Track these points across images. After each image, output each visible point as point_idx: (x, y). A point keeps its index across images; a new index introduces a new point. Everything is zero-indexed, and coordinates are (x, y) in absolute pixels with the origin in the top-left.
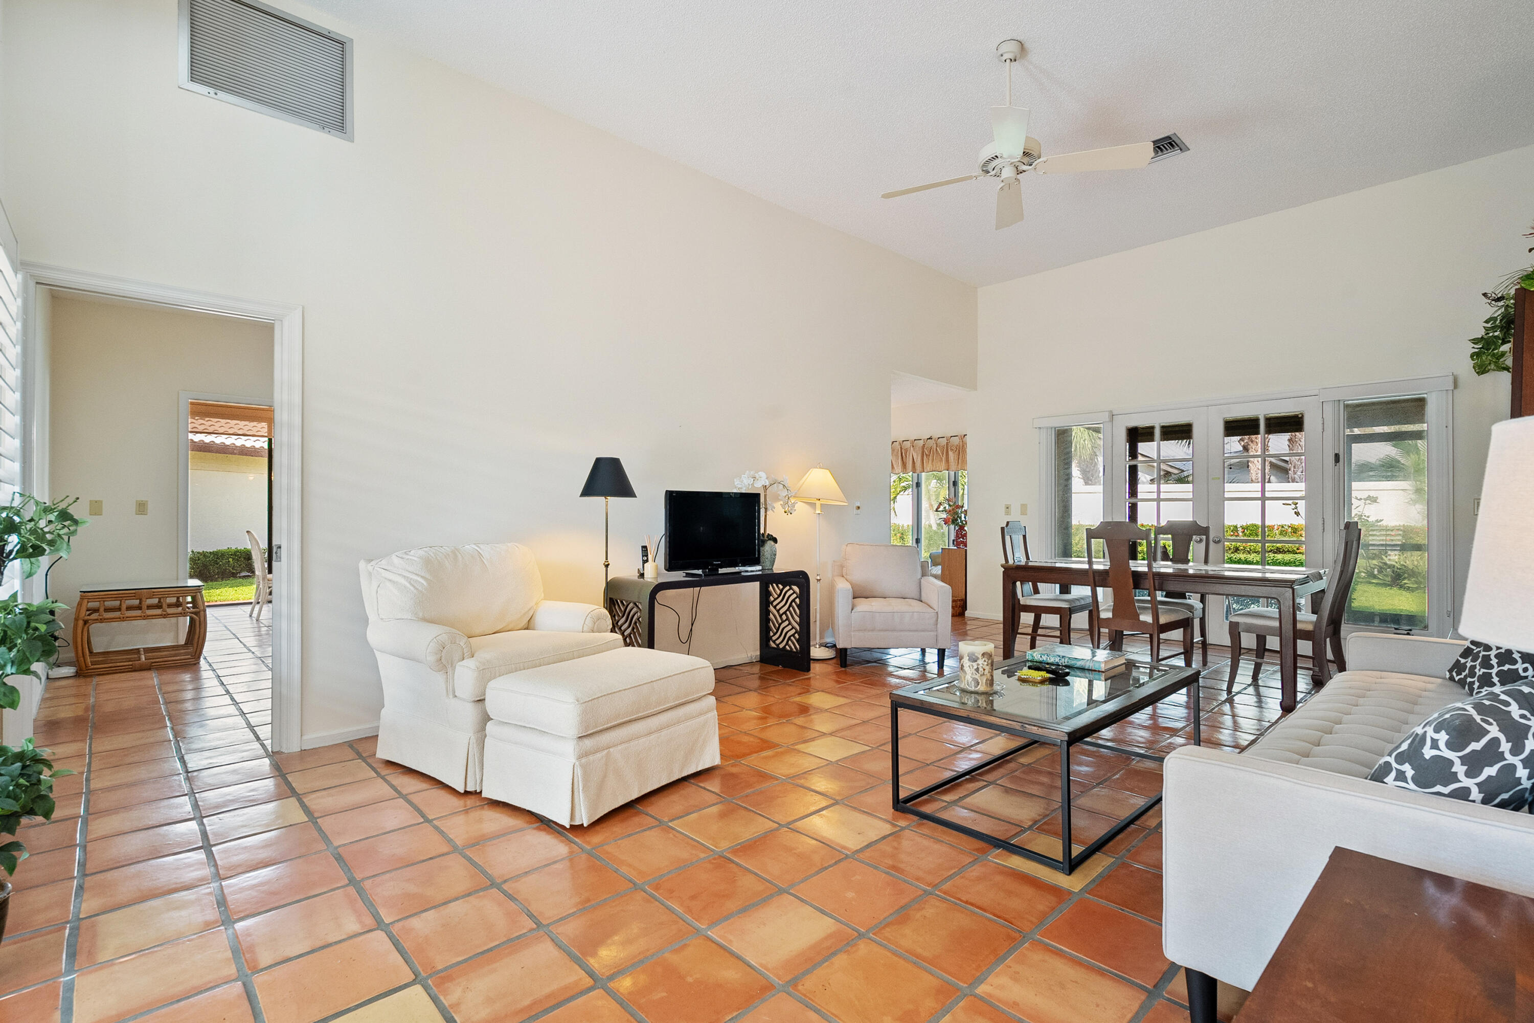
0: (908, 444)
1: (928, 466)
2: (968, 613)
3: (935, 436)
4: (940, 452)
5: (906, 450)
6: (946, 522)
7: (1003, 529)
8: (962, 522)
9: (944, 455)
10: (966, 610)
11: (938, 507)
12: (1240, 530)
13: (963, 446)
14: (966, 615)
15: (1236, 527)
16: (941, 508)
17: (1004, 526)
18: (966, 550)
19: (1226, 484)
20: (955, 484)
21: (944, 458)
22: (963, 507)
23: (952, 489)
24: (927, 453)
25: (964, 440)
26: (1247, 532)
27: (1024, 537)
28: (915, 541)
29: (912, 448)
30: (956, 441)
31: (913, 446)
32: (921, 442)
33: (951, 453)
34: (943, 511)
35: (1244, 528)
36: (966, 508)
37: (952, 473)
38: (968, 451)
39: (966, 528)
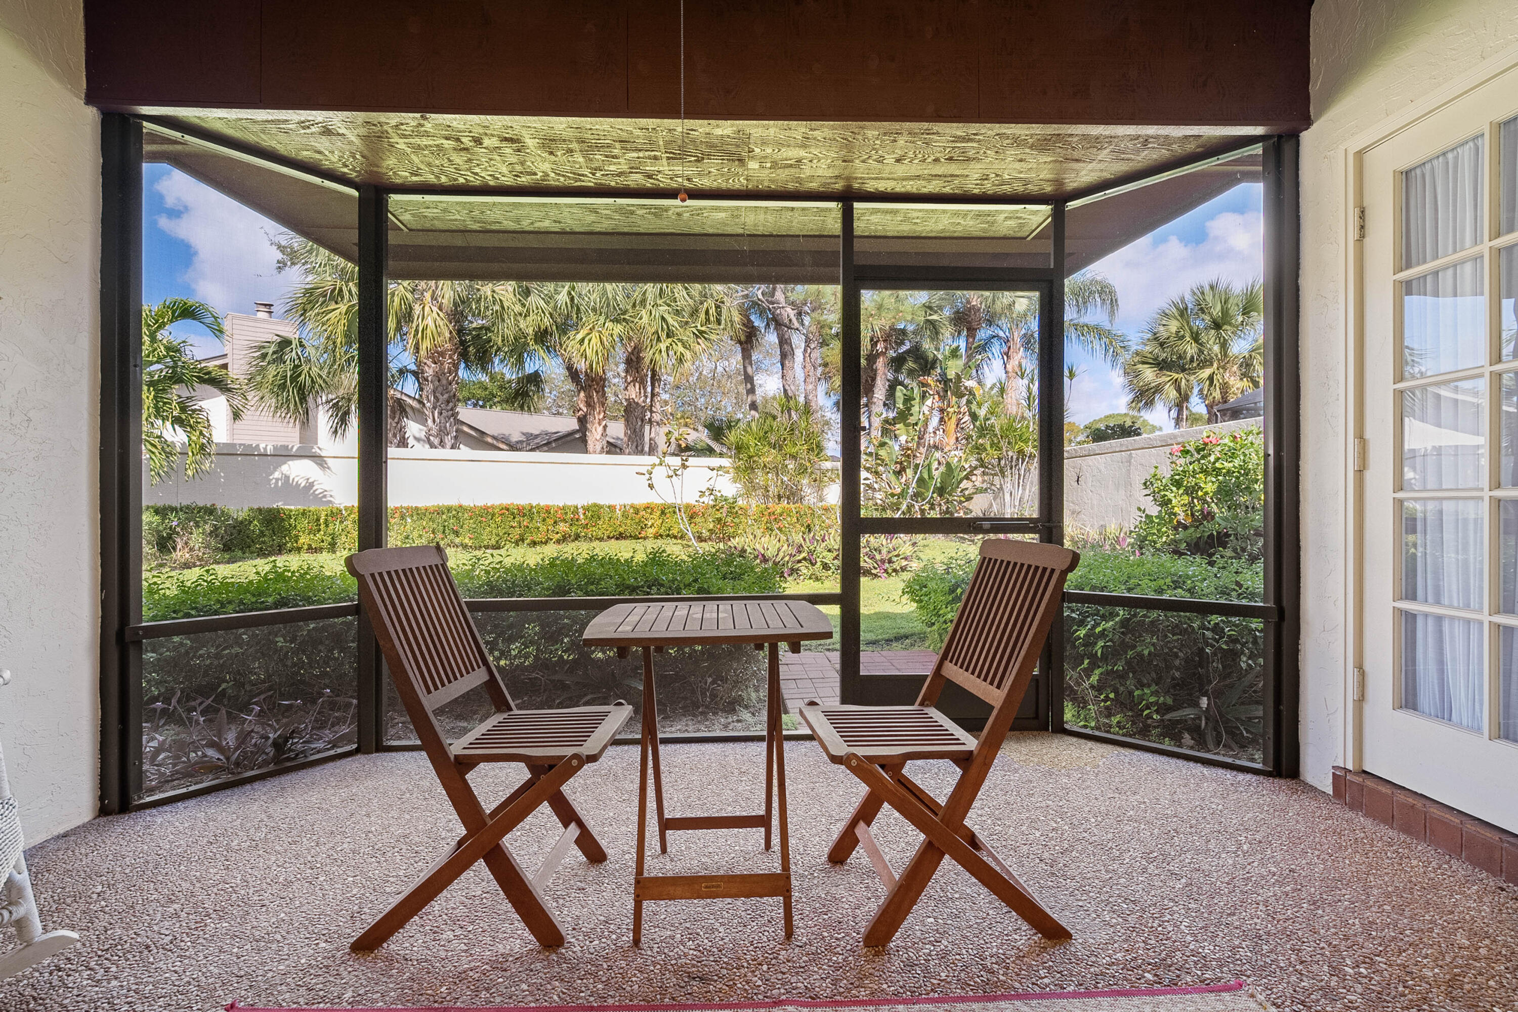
12: (581, 511)
15: (576, 507)
26: (589, 514)
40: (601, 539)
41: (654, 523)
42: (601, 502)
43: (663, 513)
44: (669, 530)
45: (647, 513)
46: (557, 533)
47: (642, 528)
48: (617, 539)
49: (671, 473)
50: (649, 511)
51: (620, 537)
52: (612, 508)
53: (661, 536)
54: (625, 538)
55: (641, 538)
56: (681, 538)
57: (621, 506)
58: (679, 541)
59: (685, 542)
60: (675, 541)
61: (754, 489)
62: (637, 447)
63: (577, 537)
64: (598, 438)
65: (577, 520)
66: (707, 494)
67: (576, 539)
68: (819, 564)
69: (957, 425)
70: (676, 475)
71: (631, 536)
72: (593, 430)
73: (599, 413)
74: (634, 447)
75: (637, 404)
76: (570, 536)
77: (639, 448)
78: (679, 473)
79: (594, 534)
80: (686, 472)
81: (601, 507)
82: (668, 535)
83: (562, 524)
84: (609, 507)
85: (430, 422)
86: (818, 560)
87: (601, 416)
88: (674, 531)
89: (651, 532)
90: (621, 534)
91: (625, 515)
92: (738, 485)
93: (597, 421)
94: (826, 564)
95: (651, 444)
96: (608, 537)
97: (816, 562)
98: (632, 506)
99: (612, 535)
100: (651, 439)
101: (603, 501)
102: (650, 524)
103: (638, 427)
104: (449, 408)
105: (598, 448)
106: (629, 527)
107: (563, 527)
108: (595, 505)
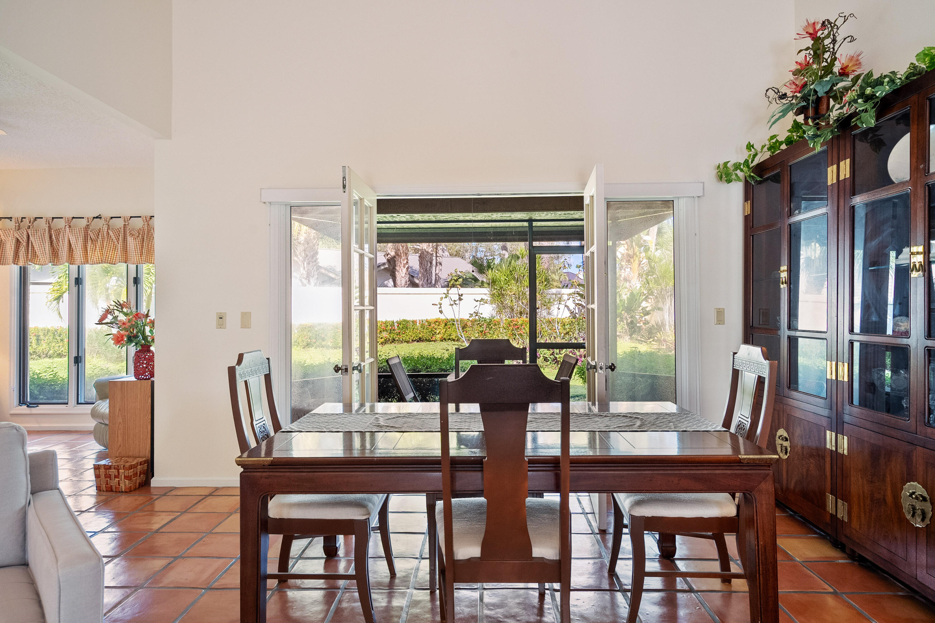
0: (61, 224)
1: (96, 255)
2: (155, 482)
3: (107, 213)
4: (113, 237)
5: (58, 232)
6: (118, 340)
7: (232, 371)
8: (145, 338)
9: (121, 241)
10: (153, 476)
11: (104, 317)
12: (396, 324)
13: (149, 231)
14: (153, 485)
15: (393, 322)
16: (110, 318)
17: (234, 363)
18: (153, 383)
19: (378, 288)
20: (136, 281)
21: (120, 246)
22: (147, 316)
23: (133, 288)
24: (92, 236)
25: (150, 222)
26: (401, 326)
27: (268, 378)
28: (72, 360)
29: (67, 229)
30: (138, 224)
31: (70, 226)
32: (84, 223)
33: (130, 240)
34: (111, 323)
35: (399, 323)
36: (152, 317)
37: (132, 267)
38: (156, 236)
39: (152, 348)
40: (408, 342)
41: (441, 331)
42: (408, 319)
43: (446, 325)
44: (450, 335)
45: (436, 325)
46: (382, 338)
47: (433, 334)
48: (418, 341)
49: (452, 303)
50: (437, 324)
51: (420, 340)
52: (414, 322)
53: (445, 339)
54: (422, 341)
55: (433, 341)
56: (458, 340)
57: (419, 321)
58: (456, 343)
59: (460, 343)
60: (454, 343)
61: (504, 308)
62: (427, 281)
63: (394, 341)
64: (403, 276)
65: (394, 330)
66: (474, 315)
67: (393, 342)
68: (542, 357)
69: (639, 265)
70: (455, 304)
71: (426, 340)
72: (400, 271)
73: (404, 260)
74: (425, 281)
75: (428, 252)
76: (389, 340)
77: (429, 281)
78: (457, 302)
79: (404, 338)
80: (462, 302)
81: (407, 322)
82: (449, 339)
83: (385, 333)
84: (413, 322)
85: (302, 269)
86: (541, 355)
87: (405, 262)
88: (453, 337)
89: (438, 337)
90: (420, 338)
91: (423, 326)
92: (494, 306)
93: (402, 265)
94: (546, 358)
95: (436, 277)
96: (413, 340)
97: (540, 357)
98: (427, 321)
99: (414, 339)
100: (436, 275)
101: (409, 318)
102: (438, 332)
103: (428, 267)
104: (313, 260)
105: (403, 282)
106: (425, 334)
107: (385, 334)
108: (404, 321)
